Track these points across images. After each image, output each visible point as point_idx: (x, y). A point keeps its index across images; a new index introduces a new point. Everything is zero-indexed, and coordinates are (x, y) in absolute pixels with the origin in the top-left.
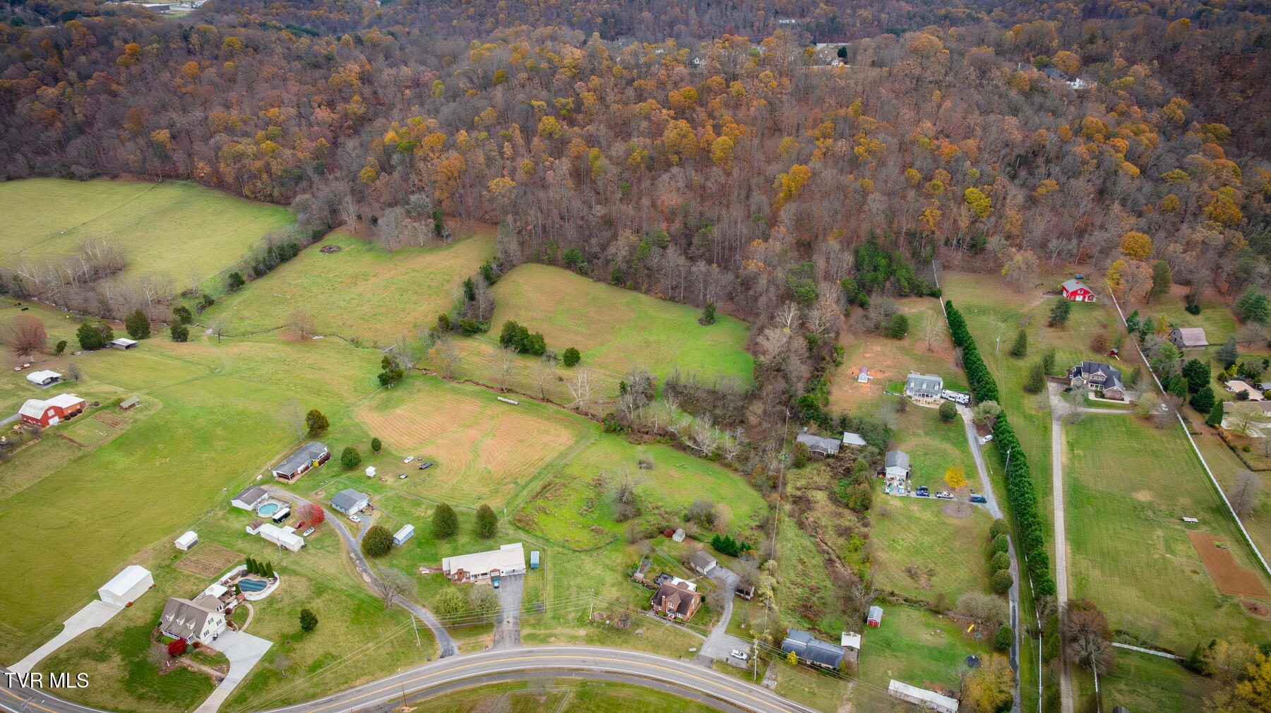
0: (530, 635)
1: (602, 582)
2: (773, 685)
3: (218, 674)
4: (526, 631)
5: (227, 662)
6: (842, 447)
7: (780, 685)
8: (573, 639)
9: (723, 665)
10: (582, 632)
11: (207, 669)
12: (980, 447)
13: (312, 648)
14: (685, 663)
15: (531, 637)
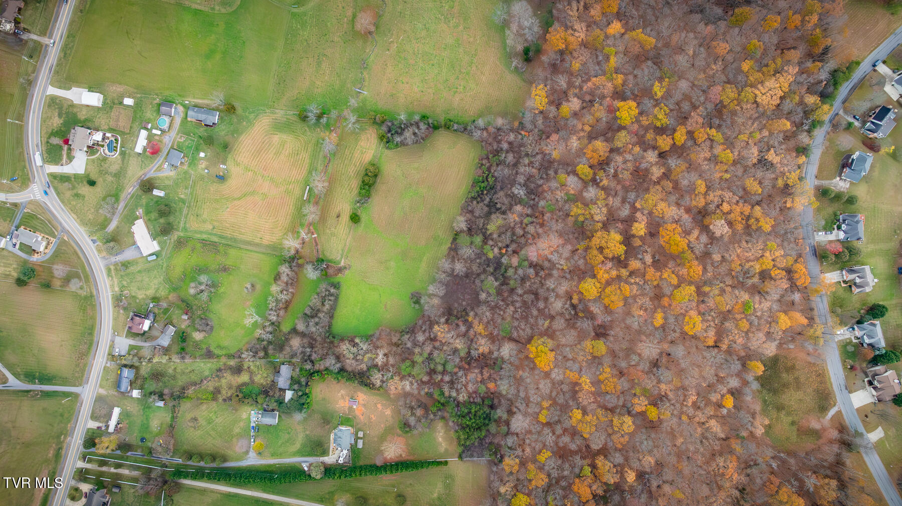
0: (110, 269)
1: (147, 289)
2: (108, 365)
3: (64, 162)
4: (112, 267)
5: (71, 161)
6: (284, 390)
7: (108, 367)
8: (112, 286)
9: (112, 346)
10: (117, 289)
11: (65, 157)
12: (300, 463)
13: (85, 190)
14: (111, 331)
15: (109, 270)
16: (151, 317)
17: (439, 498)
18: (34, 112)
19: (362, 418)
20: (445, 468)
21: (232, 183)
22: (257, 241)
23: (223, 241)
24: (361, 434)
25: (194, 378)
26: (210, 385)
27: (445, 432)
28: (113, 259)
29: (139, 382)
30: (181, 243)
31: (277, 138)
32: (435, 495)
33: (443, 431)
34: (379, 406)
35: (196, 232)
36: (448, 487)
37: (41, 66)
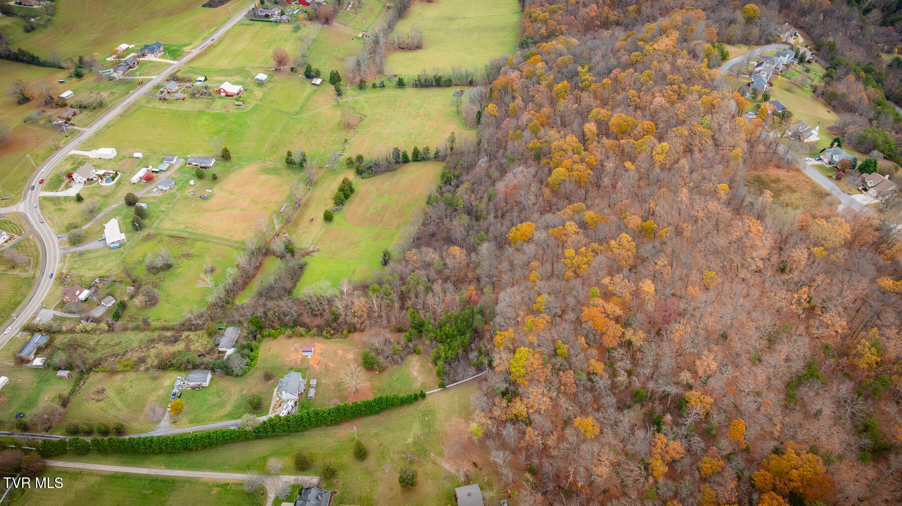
0: (66, 257)
1: (98, 270)
2: (18, 335)
3: (61, 189)
4: (69, 256)
5: (67, 189)
6: (224, 352)
10: (65, 270)
11: (63, 187)
14: (40, 304)
15: (64, 258)
16: (93, 290)
17: (415, 443)
18: (50, 164)
19: (317, 367)
20: (422, 405)
21: (213, 201)
22: (228, 237)
23: (192, 236)
24: (313, 382)
25: (117, 349)
26: (135, 356)
27: (422, 366)
28: (73, 249)
29: (49, 351)
30: (149, 237)
31: (263, 177)
32: (410, 440)
33: (418, 364)
34: (340, 352)
35: (166, 229)
36: (427, 425)
37: (72, 141)
